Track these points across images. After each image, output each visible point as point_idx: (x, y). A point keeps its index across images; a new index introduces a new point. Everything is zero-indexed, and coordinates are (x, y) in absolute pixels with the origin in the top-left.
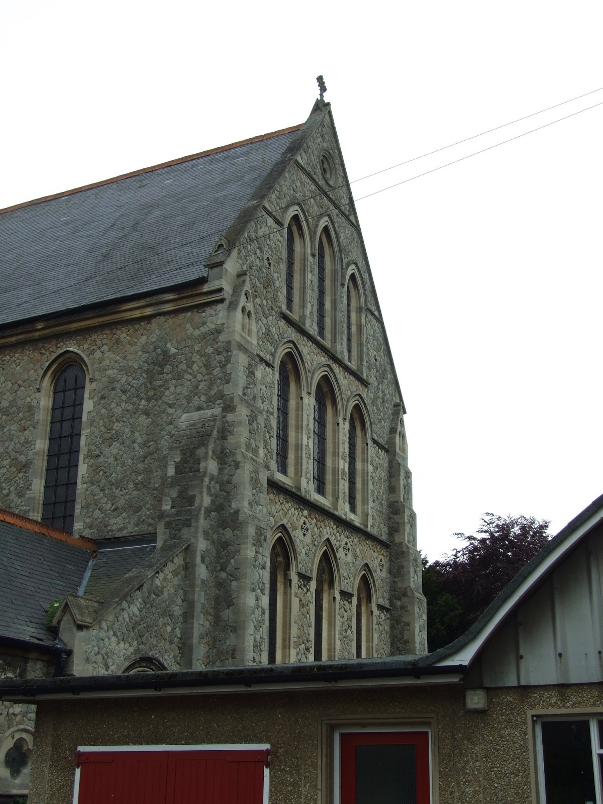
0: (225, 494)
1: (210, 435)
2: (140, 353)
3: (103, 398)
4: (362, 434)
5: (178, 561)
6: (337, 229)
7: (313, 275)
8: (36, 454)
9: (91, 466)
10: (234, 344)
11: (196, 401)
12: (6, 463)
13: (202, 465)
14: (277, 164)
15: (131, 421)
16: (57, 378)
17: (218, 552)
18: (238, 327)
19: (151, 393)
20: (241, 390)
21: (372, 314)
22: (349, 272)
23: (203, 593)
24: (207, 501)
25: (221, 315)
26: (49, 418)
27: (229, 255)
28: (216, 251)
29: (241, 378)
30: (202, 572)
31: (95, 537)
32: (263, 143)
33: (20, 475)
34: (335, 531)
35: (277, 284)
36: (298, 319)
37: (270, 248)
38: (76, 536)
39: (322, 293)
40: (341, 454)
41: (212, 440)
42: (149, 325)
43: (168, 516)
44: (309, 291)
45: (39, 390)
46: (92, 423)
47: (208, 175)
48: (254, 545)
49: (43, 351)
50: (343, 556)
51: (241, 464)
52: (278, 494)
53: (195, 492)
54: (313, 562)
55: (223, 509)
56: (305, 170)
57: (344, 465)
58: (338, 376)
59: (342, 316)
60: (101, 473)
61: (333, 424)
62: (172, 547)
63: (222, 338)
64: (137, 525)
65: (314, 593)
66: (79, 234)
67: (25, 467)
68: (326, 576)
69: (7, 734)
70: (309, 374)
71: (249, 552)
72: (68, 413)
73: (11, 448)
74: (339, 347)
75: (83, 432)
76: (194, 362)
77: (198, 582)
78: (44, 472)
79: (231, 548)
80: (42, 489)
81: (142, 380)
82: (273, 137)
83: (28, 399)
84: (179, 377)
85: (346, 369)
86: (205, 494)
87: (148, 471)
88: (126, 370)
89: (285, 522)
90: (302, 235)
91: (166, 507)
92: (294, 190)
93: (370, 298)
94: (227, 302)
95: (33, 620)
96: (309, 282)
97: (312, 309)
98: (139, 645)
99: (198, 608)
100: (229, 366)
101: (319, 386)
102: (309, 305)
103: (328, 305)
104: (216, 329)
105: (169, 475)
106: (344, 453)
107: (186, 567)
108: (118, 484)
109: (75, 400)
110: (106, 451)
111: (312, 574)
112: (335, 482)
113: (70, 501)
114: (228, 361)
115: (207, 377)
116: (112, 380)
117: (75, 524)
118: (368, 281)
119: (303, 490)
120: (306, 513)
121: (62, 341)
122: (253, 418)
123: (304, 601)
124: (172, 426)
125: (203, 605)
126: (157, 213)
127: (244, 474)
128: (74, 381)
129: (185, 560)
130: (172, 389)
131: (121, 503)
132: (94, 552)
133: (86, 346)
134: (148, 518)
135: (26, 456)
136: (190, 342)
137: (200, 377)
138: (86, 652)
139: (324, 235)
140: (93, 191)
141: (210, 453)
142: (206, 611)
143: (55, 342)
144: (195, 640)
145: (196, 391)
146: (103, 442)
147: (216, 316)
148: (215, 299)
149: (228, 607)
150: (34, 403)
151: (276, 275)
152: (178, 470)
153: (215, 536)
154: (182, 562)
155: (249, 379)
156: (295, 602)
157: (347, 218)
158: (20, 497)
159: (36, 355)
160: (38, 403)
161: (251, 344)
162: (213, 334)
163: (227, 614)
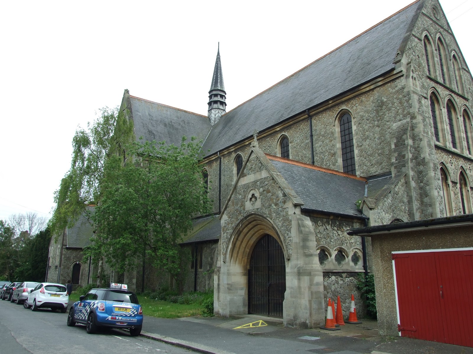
0: (417, 152)
1: (407, 130)
2: (371, 104)
3: (360, 124)
4: (469, 121)
5: (403, 181)
6: (444, 37)
7: (437, 58)
8: (337, 149)
9: (359, 150)
10: (411, 92)
11: (398, 118)
12: (326, 154)
13: (406, 142)
14: (414, 16)
15: (372, 130)
16: (340, 120)
17: (418, 176)
18: (411, 84)
19: (379, 118)
20: (417, 109)
21: (465, 70)
22: (452, 54)
23: (415, 192)
24: (410, 156)
25: (403, 81)
26: (340, 135)
27: (402, 57)
28: (397, 57)
29: (416, 105)
30: (413, 184)
31: (365, 176)
32: (404, 11)
33: (333, 158)
34: (464, 163)
35: (423, 65)
36: (434, 77)
37: (418, 51)
38: (358, 177)
39: (442, 65)
40: (461, 131)
41: (408, 131)
42: (373, 92)
43: (395, 164)
44: (437, 65)
45: (334, 126)
46: (357, 134)
47: (384, 30)
48: (433, 171)
49: (333, 111)
50: (469, 173)
51: (422, 139)
52: (438, 150)
53: (405, 153)
54: (457, 176)
55: (417, 158)
56: (426, 15)
57: (463, 135)
58: (455, 98)
59: (452, 73)
60: (364, 152)
61: (456, 119)
62: (399, 176)
63: (405, 90)
64: (381, 170)
65: (459, 189)
66: (337, 66)
67: (334, 154)
68: (463, 182)
69: (351, 250)
70: (443, 100)
71: (432, 174)
72: (347, 132)
73: (327, 149)
74: (453, 86)
75: (354, 138)
76: (395, 102)
77: (412, 188)
78: (341, 155)
79: (424, 173)
80: (342, 162)
81: (374, 114)
82: (408, 8)
83: (331, 130)
84: (389, 109)
85: (458, 95)
86: (409, 153)
87: (383, 148)
88: (367, 112)
89: (442, 161)
90: (430, 43)
91: (393, 160)
92: (423, 25)
93: (463, 63)
94: (405, 76)
95: (352, 208)
96: (436, 61)
97: (439, 72)
98: (393, 214)
99: (414, 198)
100: (410, 101)
101: (447, 104)
102: (438, 71)
103: (445, 70)
104: (402, 87)
105: (392, 148)
106: (462, 130)
107: (406, 183)
108: (371, 155)
109: (349, 127)
110: (364, 143)
111: (457, 181)
112: (461, 143)
113: (353, 165)
114: (409, 99)
115: (401, 107)
116: (362, 117)
117: (356, 173)
118: (461, 56)
119: (448, 147)
120: (450, 156)
121: (340, 106)
122: (424, 120)
123: (455, 193)
124: (390, 129)
125: (416, 197)
126: (366, 50)
127: (424, 143)
128: (347, 120)
129: (405, 180)
130: (387, 115)
131: (374, 162)
132: (366, 182)
133: (349, 106)
134: (386, 166)
135: (334, 150)
136: (391, 95)
137: (398, 108)
138: (374, 218)
139: (439, 41)
140: (338, 50)
141: (409, 137)
142: (417, 199)
143: (337, 107)
144: (415, 211)
145: (398, 114)
146: (362, 140)
147: (402, 82)
148: (400, 75)
149: (426, 197)
150: (333, 131)
151: (422, 61)
152: (396, 145)
153: (416, 169)
154: (404, 181)
155: (420, 105)
156: (452, 193)
157: (448, 31)
158: (334, 166)
159: (331, 113)
160: (335, 130)
161: (418, 90)
162: (401, 90)
163: (426, 200)
